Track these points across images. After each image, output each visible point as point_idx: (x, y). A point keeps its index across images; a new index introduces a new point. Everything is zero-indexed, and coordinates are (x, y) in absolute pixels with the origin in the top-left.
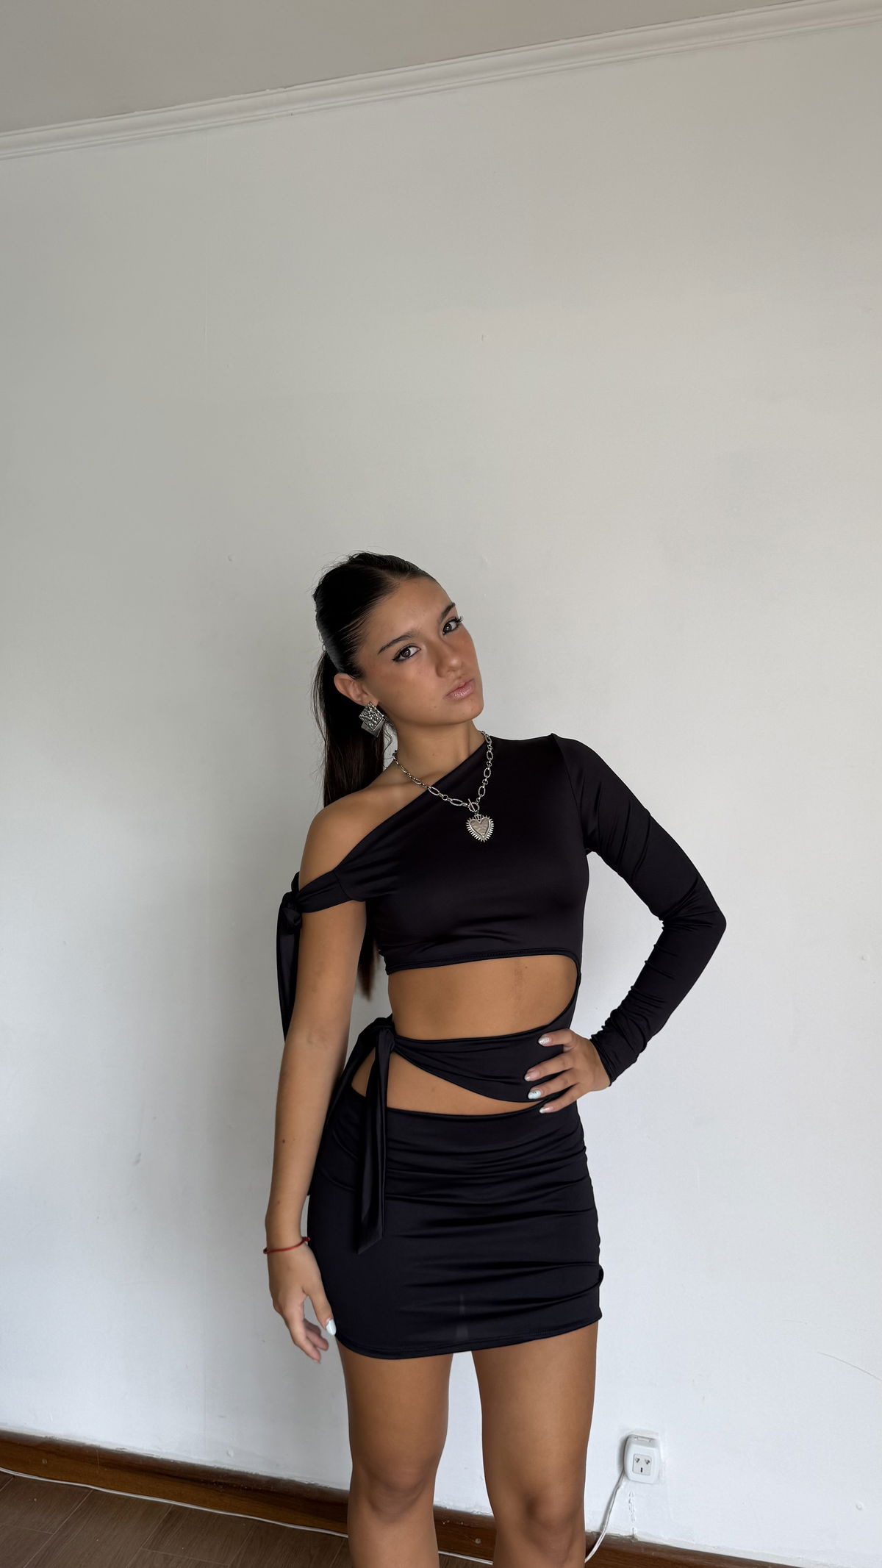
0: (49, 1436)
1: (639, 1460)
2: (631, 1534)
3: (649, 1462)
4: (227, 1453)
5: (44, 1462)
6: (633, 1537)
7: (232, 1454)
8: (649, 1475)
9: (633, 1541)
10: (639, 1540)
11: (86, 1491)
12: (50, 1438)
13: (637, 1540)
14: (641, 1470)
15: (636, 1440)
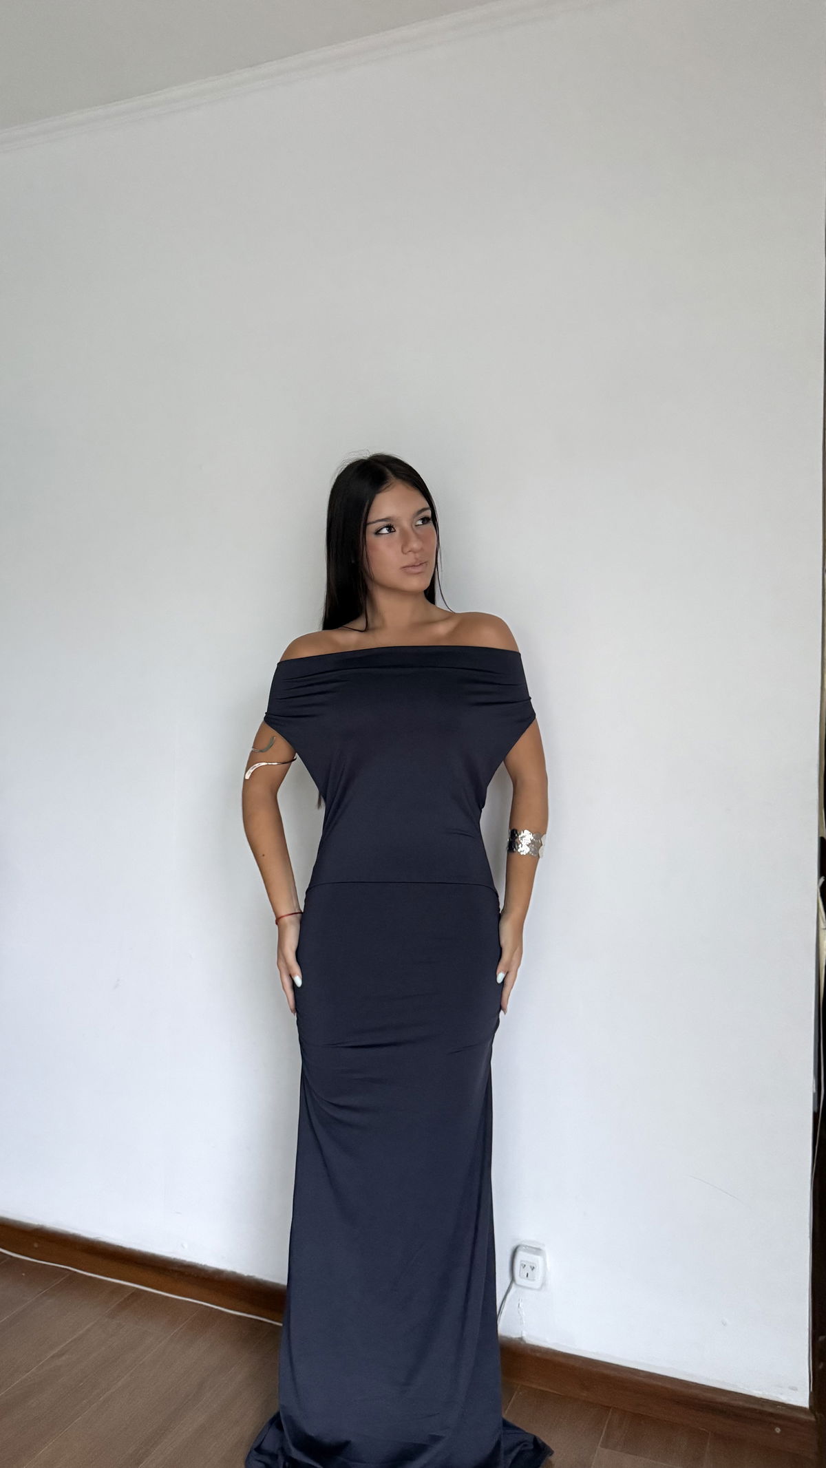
1: (525, 1266)
2: (519, 1336)
3: (533, 1269)
4: (182, 1246)
5: (36, 1245)
6: (521, 1339)
7: (186, 1246)
8: (534, 1280)
9: (522, 1343)
10: (527, 1342)
11: (68, 1272)
12: (41, 1226)
13: (524, 1341)
14: (527, 1276)
15: (524, 1248)
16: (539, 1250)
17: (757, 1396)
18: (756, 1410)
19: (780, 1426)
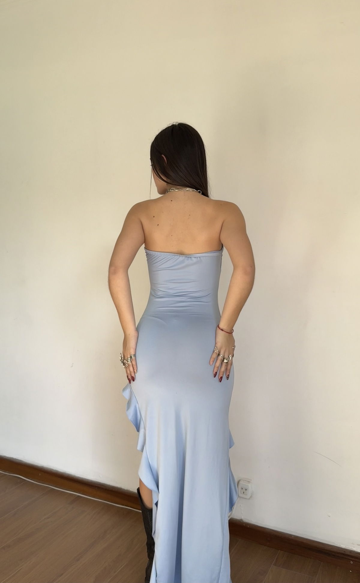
0: (42, 466)
1: (242, 489)
2: (240, 518)
3: (246, 490)
4: (100, 477)
6: (241, 520)
7: (101, 476)
8: (246, 495)
9: (241, 521)
12: (43, 467)
13: (243, 521)
14: (244, 493)
15: (242, 481)
16: (249, 482)
17: (343, 547)
18: (343, 553)
19: (352, 561)
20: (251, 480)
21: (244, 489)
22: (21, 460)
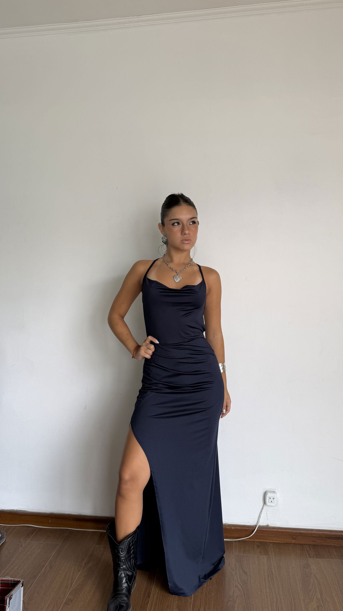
0: (51, 512)
1: (270, 498)
2: (267, 524)
3: (274, 499)
5: (50, 521)
6: (268, 525)
8: (274, 503)
10: (270, 526)
11: (68, 530)
14: (271, 502)
15: (269, 492)
16: (274, 491)
20: (276, 490)
21: (271, 498)
22: (24, 511)
